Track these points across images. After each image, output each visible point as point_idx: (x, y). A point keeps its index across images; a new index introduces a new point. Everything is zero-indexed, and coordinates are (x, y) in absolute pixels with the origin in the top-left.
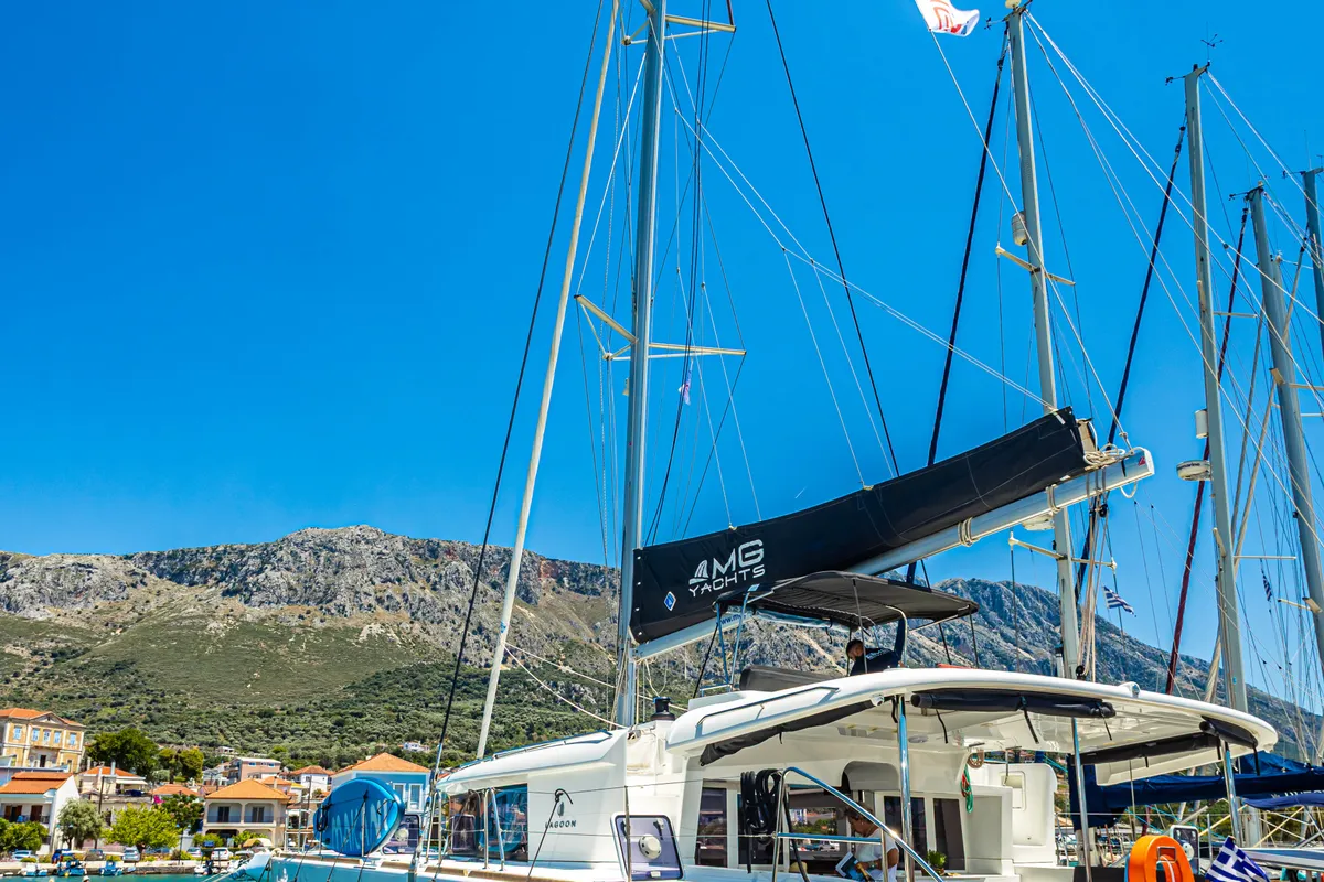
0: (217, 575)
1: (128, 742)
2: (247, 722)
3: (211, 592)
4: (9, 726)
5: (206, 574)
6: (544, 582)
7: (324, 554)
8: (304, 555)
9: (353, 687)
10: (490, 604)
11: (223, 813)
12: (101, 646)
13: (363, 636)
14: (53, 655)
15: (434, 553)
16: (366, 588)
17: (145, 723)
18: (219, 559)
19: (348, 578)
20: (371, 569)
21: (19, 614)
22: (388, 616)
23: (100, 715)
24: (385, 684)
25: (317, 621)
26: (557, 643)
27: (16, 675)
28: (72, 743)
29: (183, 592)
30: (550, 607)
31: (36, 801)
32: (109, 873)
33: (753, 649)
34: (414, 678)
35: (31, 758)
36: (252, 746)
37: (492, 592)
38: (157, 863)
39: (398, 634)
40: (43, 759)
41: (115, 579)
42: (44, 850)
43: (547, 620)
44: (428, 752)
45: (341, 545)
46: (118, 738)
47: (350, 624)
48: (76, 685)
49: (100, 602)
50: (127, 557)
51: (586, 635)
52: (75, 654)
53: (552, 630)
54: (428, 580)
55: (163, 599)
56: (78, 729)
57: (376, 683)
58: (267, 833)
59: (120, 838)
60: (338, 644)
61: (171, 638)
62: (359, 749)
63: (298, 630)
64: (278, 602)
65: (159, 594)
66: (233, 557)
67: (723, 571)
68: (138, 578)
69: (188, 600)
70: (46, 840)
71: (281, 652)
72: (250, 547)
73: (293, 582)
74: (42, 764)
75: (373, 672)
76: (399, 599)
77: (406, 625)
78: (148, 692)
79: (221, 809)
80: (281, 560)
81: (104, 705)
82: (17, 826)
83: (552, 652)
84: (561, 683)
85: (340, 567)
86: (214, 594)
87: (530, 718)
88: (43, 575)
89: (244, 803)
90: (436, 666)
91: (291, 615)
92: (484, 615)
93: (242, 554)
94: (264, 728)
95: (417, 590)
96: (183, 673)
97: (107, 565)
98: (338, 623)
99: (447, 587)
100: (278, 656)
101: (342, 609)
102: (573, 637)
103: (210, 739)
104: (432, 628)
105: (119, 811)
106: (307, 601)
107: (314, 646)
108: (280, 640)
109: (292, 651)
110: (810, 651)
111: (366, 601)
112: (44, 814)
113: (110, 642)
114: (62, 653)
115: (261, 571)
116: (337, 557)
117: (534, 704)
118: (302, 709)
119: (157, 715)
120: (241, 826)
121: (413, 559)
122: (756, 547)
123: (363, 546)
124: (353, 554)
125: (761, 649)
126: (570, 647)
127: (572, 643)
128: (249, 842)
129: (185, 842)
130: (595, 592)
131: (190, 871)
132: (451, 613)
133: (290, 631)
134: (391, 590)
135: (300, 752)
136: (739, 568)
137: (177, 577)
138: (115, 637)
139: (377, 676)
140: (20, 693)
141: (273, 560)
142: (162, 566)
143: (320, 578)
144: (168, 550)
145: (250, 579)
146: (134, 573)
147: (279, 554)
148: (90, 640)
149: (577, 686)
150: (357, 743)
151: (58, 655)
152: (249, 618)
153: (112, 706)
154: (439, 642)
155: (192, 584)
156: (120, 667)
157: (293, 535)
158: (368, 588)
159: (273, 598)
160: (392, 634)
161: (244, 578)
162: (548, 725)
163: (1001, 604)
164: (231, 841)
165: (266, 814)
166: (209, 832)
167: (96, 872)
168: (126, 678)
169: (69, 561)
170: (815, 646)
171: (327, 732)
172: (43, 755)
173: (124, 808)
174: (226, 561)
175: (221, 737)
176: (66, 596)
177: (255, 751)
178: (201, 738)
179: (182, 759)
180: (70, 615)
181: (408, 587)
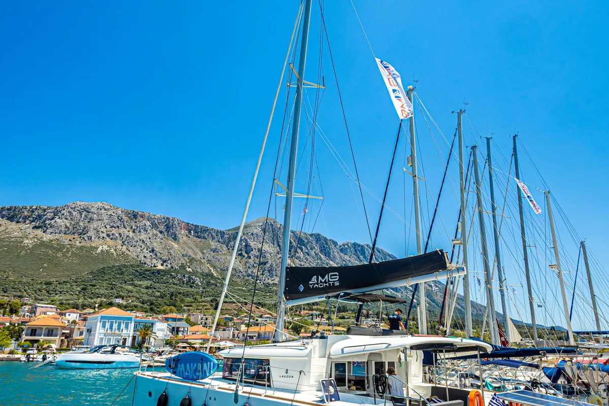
0: (31, 219)
2: (39, 286)
3: (27, 227)
5: (25, 218)
6: (183, 232)
7: (84, 213)
8: (74, 213)
9: (92, 273)
10: (158, 240)
11: (33, 332)
13: (99, 250)
15: (135, 216)
18: (33, 212)
19: (95, 224)
20: (106, 221)
22: (111, 243)
24: (107, 272)
25: (78, 242)
26: (186, 258)
29: (13, 226)
30: (185, 243)
33: (268, 266)
34: (120, 271)
36: (40, 298)
37: (159, 235)
39: (115, 250)
43: (182, 248)
44: (125, 303)
45: (92, 210)
47: (93, 245)
51: (199, 256)
53: (184, 253)
54: (131, 228)
55: (2, 228)
57: (103, 272)
58: (54, 341)
60: (87, 254)
61: (5, 246)
62: (92, 301)
63: (68, 246)
64: (60, 233)
66: (40, 212)
67: (323, 281)
69: (15, 229)
71: (59, 255)
72: (49, 208)
73: (68, 225)
75: (102, 266)
76: (117, 235)
77: (119, 247)
79: (32, 330)
80: (63, 214)
83: (184, 262)
84: (186, 276)
85: (91, 219)
86: (29, 228)
87: (172, 290)
89: (44, 328)
90: (132, 266)
91: (65, 239)
92: (155, 244)
93: (44, 210)
94: (47, 291)
95: (125, 232)
96: (8, 263)
98: (88, 244)
99: (140, 232)
100: (57, 257)
101: (90, 238)
102: (194, 256)
103: (19, 294)
104: (131, 249)
106: (74, 233)
107: (75, 254)
108: (59, 250)
109: (64, 255)
111: (102, 235)
115: (53, 219)
116: (90, 215)
117: (174, 284)
118: (66, 282)
120: (42, 338)
121: (125, 218)
122: (336, 275)
123: (103, 211)
124: (98, 214)
125: (271, 266)
126: (192, 260)
127: (193, 259)
128: (45, 346)
129: (13, 345)
130: (204, 238)
131: (18, 359)
132: (140, 243)
133: (64, 246)
134: (114, 231)
135: (64, 302)
136: (329, 281)
137: (11, 219)
139: (104, 268)
141: (60, 214)
142: (4, 213)
143: (81, 224)
144: (8, 206)
145: (47, 222)
147: (63, 212)
149: (194, 277)
150: (91, 298)
152: (45, 239)
154: (134, 255)
155: (18, 222)
157: (70, 204)
158: (103, 229)
159: (57, 231)
160: (112, 250)
161: (44, 221)
162: (180, 293)
164: (36, 345)
165: (54, 333)
166: (25, 341)
171: (77, 293)
174: (36, 213)
175: (25, 293)
177: (42, 300)
178: (14, 293)
179: (11, 305)
181: (122, 230)
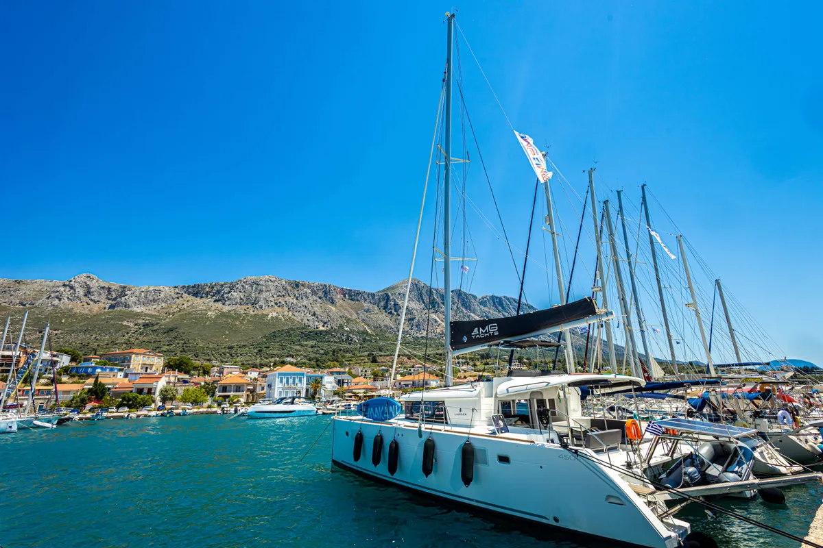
0: (212, 294)
1: (182, 361)
2: (223, 351)
3: (209, 301)
4: (133, 356)
5: (207, 294)
6: (339, 296)
7: (255, 286)
8: (247, 287)
9: (265, 337)
10: (318, 305)
11: (224, 389)
12: (163, 322)
13: (270, 317)
14: (143, 326)
15: (297, 286)
16: (271, 299)
17: (181, 352)
18: (213, 288)
19: (264, 295)
20: (273, 292)
21: (130, 309)
22: (279, 310)
23: (162, 349)
24: (277, 335)
25: (251, 311)
26: (343, 319)
27: (128, 333)
28: (158, 362)
29: (198, 301)
30: (341, 306)
31: (150, 386)
32: (184, 415)
33: (415, 321)
34: (289, 333)
35: (142, 368)
36: (225, 360)
37: (319, 300)
38: (201, 410)
39: (283, 316)
40: (147, 368)
41: (170, 295)
42: (153, 405)
43: (340, 310)
44: (295, 361)
45: (261, 283)
46: (178, 360)
47: (264, 312)
48: (152, 337)
49: (163, 305)
50: (175, 287)
51: (354, 316)
52: (153, 325)
53: (341, 314)
54: (295, 296)
55: (190, 303)
56: (161, 356)
57: (274, 335)
58: (242, 396)
59: (184, 400)
60: (259, 320)
61: (193, 318)
62: (268, 360)
63: (244, 315)
64: (236, 304)
65: (188, 301)
66: (219, 287)
67: (484, 332)
68: (180, 295)
69: (200, 303)
70: (154, 402)
71: (237, 323)
72: (225, 284)
73: (242, 297)
74: (146, 371)
75: (273, 331)
76: (283, 303)
77: (286, 313)
78: (183, 340)
79: (223, 387)
80: (237, 288)
81: (164, 345)
82: (142, 396)
83: (342, 322)
84: (345, 334)
85: (261, 291)
86: (210, 301)
87: (333, 348)
88: (140, 294)
89: (233, 385)
90: (297, 328)
91: (241, 309)
92: (316, 309)
93: (222, 286)
94: (230, 354)
95: (290, 299)
96: (197, 332)
97: (167, 290)
98: (260, 312)
99: (302, 299)
100: (236, 325)
101: (261, 307)
102: (350, 317)
103: (208, 358)
104: (296, 314)
105: (181, 390)
106: (247, 304)
107: (250, 321)
108: (237, 319)
109: (241, 323)
110: (436, 321)
111: (270, 304)
112: (153, 391)
113: (167, 320)
114: (147, 325)
115: (229, 292)
116: (260, 287)
117: (335, 342)
118: (245, 346)
119: (186, 349)
120: (232, 394)
121: (289, 288)
122: (495, 326)
123: (270, 283)
124: (266, 286)
125: (419, 321)
126: (348, 321)
127: (349, 319)
128: (235, 400)
129: (209, 401)
130: (358, 300)
131: (215, 412)
132: (303, 308)
133: (240, 315)
134: (281, 299)
135: (245, 362)
136: (489, 331)
137: (196, 295)
138: (169, 318)
139: (274, 332)
140: (129, 341)
141: (235, 288)
142: (190, 290)
143: (253, 295)
144: (192, 285)
145: (225, 296)
146: (178, 293)
147: (237, 286)
148: (159, 319)
149: (351, 335)
150: (267, 358)
151: (145, 325)
152: (224, 310)
153: (168, 345)
154: (299, 319)
155: (202, 297)
156: (171, 330)
157: (242, 279)
159: (234, 303)
160: (281, 316)
161: (223, 295)
162: (340, 350)
163: (503, 304)
164: (227, 400)
165: (241, 389)
166: (219, 396)
167: (178, 414)
168: (173, 334)
169: (151, 288)
170: (438, 319)
171: (255, 354)
172: (146, 367)
173: (183, 388)
174: (215, 288)
175: (213, 357)
176: (150, 302)
177: (226, 362)
178: (204, 357)
179: (203, 368)
180: (151, 310)
181: (287, 298)
